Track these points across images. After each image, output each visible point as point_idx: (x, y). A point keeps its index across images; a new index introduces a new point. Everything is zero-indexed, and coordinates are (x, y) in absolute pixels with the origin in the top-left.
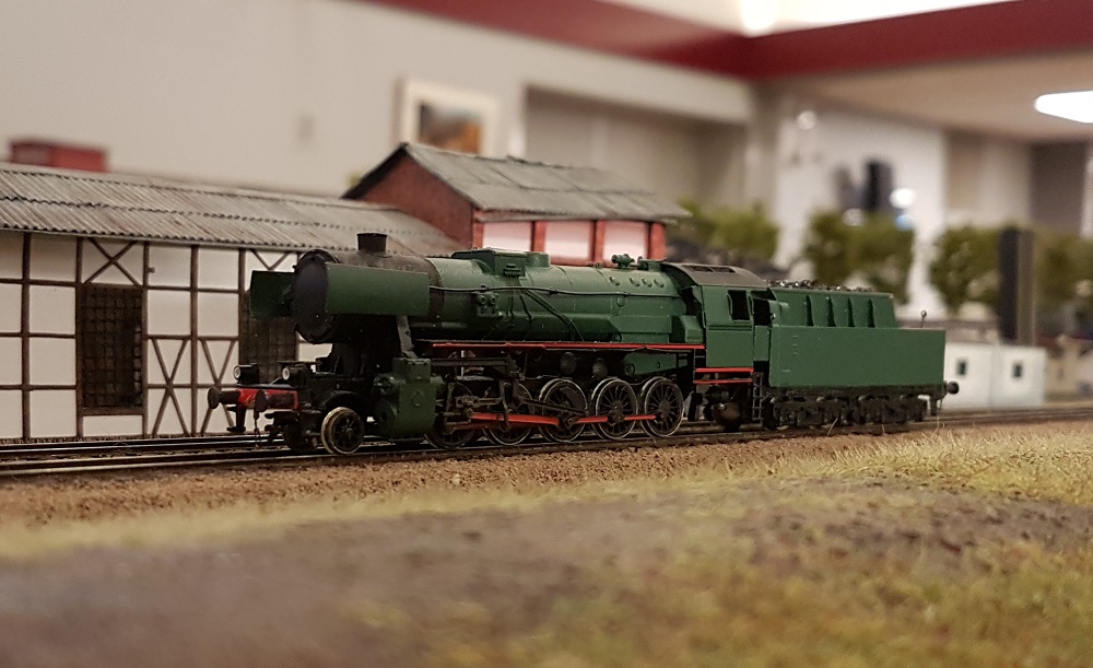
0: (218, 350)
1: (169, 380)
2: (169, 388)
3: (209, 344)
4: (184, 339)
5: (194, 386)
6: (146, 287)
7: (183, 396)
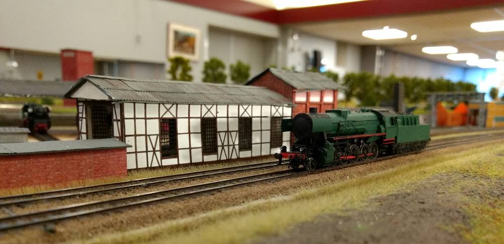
0: (234, 134)
1: (223, 144)
2: (223, 146)
3: (232, 133)
4: (226, 132)
5: (229, 145)
6: (217, 117)
7: (226, 148)
